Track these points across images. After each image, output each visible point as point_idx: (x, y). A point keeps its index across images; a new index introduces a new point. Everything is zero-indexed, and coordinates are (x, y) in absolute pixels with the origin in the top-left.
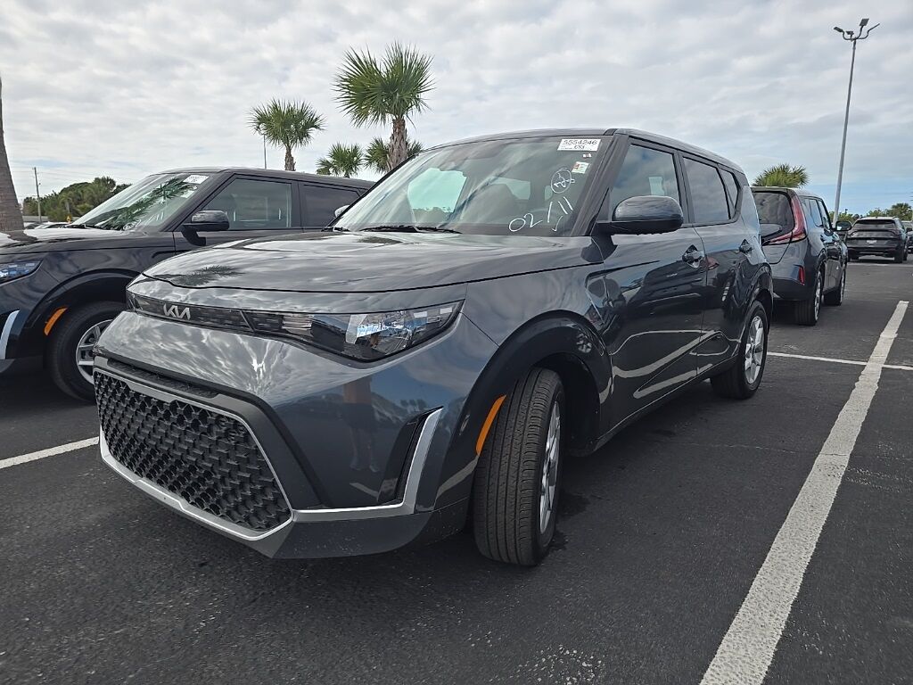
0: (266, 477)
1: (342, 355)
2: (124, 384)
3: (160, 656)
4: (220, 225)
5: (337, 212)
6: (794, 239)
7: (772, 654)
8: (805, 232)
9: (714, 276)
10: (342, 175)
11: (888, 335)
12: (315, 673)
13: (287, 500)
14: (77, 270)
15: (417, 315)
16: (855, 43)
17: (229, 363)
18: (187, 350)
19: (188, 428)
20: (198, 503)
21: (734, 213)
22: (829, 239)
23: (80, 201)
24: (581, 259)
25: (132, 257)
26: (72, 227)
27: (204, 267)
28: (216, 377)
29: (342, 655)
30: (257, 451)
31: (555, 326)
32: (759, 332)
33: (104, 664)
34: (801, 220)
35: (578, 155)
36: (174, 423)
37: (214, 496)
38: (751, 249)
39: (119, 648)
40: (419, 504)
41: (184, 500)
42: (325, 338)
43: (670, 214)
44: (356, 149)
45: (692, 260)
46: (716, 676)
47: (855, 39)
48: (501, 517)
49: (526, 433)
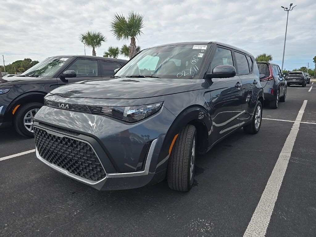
0: (97, 163)
1: (122, 120)
2: (45, 131)
3: (61, 224)
4: (73, 75)
5: (115, 71)
6: (270, 79)
7: (269, 220)
8: (273, 77)
9: (244, 92)
10: (112, 57)
11: (301, 112)
12: (116, 229)
13: (104, 170)
14: (23, 91)
15: (149, 107)
16: (288, 12)
17: (80, 123)
18: (65, 119)
19: (69, 146)
20: (73, 172)
21: (251, 71)
22: (281, 79)
23: (19, 67)
24: (201, 87)
25: (42, 86)
26: (21, 76)
27: (69, 91)
28: (75, 128)
29: (124, 223)
30: (94, 154)
31: (193, 110)
32: (260, 111)
33: (42, 227)
34: (272, 73)
35: (199, 51)
36: (64, 145)
37: (79, 169)
38: (257, 83)
39: (47, 222)
40: (150, 172)
41: (67, 171)
42: (117, 115)
43: (232, 71)
44: (117, 48)
45: (238, 87)
46: (251, 227)
47: (288, 10)
48: (177, 175)
49: (185, 147)
